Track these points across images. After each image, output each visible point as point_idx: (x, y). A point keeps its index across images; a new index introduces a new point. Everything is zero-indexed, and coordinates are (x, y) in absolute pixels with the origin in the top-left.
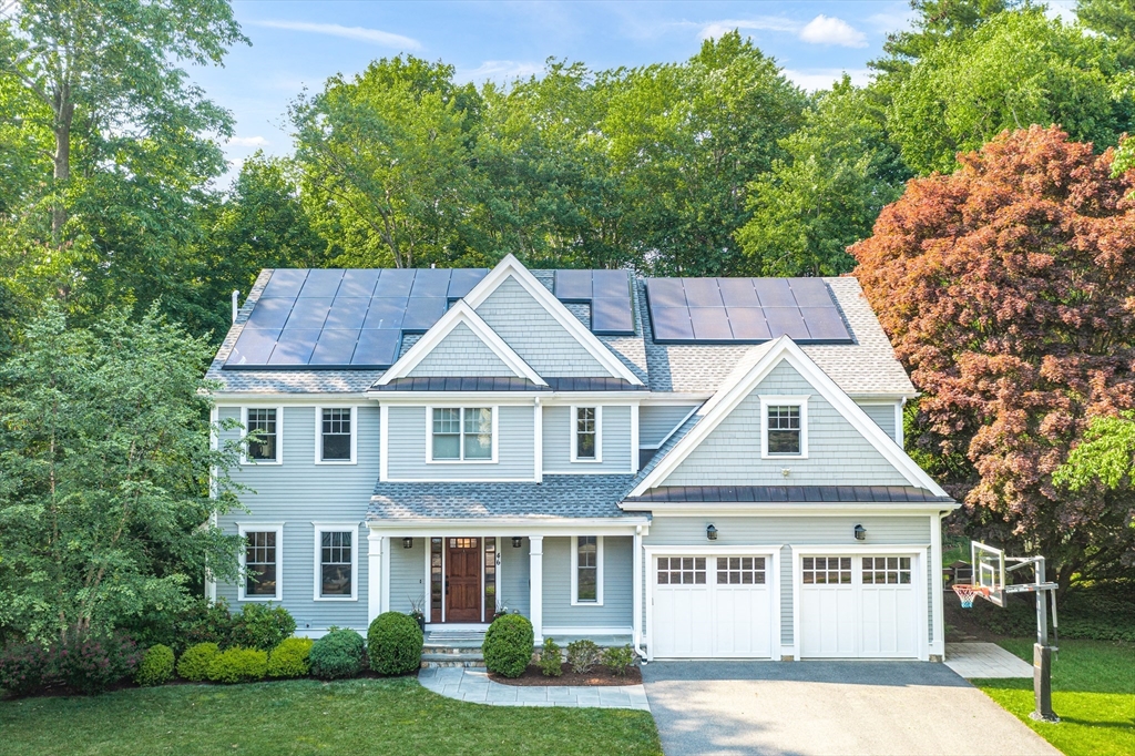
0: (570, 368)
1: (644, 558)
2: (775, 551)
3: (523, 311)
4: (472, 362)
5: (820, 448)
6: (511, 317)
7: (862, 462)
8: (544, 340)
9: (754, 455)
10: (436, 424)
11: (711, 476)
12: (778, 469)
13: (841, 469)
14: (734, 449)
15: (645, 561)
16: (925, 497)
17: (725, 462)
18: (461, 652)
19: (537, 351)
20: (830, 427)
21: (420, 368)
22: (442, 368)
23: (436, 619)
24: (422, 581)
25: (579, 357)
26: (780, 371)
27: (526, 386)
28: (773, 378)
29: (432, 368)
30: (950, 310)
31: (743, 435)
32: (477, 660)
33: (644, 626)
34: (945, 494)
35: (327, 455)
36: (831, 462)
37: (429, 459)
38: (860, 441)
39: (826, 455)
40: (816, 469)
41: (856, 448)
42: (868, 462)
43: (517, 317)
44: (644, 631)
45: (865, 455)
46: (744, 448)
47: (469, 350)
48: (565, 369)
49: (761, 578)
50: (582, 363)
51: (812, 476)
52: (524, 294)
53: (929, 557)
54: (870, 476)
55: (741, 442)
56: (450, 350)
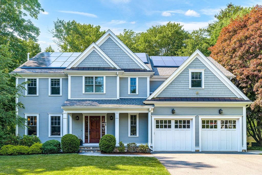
0: (128, 66)
1: (151, 120)
2: (194, 117)
3: (113, 49)
4: (97, 63)
5: (208, 86)
6: (110, 50)
7: (221, 90)
8: (120, 57)
9: (187, 88)
10: (86, 82)
11: (173, 94)
12: (195, 92)
13: (215, 92)
14: (181, 86)
15: (152, 120)
16: (242, 100)
17: (178, 90)
18: (93, 148)
19: (118, 61)
20: (211, 79)
21: (81, 64)
22: (88, 64)
23: (86, 142)
24: (82, 131)
25: (131, 63)
26: (195, 61)
27: (114, 69)
28: (193, 64)
29: (85, 64)
30: (247, 48)
31: (183, 81)
32: (98, 150)
33: (152, 141)
34: (248, 99)
35: (52, 93)
36: (211, 90)
37: (84, 92)
38: (221, 83)
39: (210, 88)
40: (207, 92)
41: (220, 86)
42: (223, 90)
43: (112, 50)
44: (152, 142)
45: (222, 88)
46: (184, 86)
47: (96, 59)
48: (127, 66)
49: (189, 127)
50: (132, 64)
51: (205, 94)
52: (114, 43)
53: (242, 120)
54: (224, 94)
55: (183, 83)
56: (90, 59)
